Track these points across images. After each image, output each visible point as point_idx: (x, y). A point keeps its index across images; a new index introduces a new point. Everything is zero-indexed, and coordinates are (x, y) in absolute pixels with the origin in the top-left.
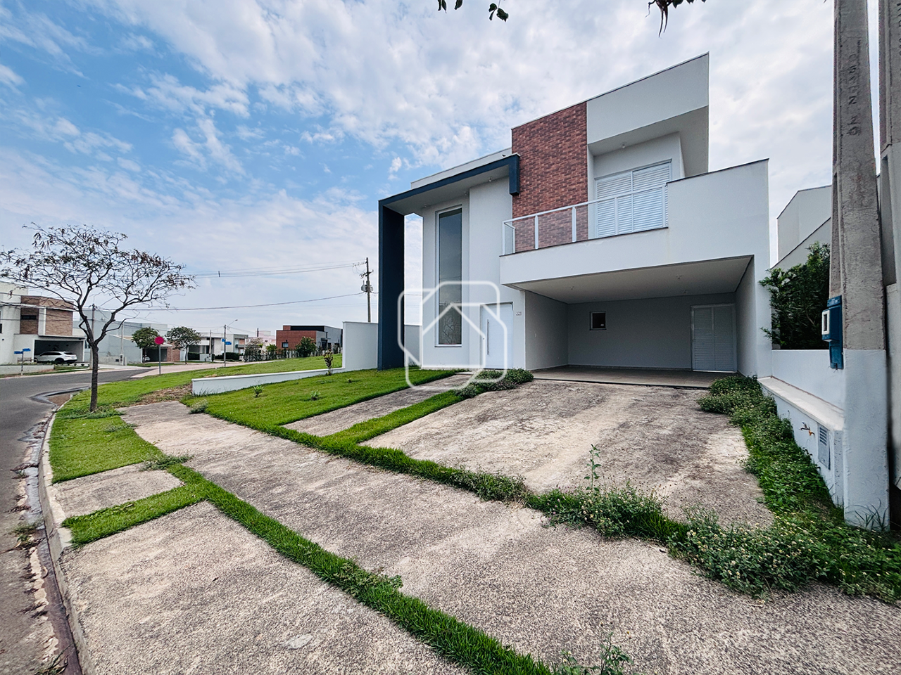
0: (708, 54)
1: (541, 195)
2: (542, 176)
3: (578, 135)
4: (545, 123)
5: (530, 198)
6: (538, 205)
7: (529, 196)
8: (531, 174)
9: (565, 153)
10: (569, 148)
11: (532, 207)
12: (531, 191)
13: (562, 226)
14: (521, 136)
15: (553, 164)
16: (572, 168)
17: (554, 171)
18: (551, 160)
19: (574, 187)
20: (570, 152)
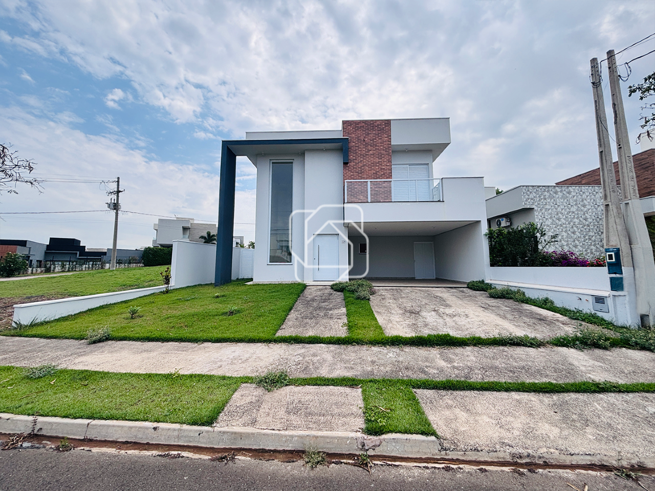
0: (449, 118)
1: (363, 168)
2: (364, 156)
3: (386, 137)
4: (366, 124)
5: (356, 168)
6: (361, 173)
7: (355, 166)
8: (356, 153)
9: (378, 146)
10: (381, 143)
11: (357, 174)
12: (356, 164)
13: (377, 189)
14: (349, 127)
15: (371, 150)
16: (383, 156)
17: (371, 155)
18: (369, 148)
19: (384, 167)
20: (381, 146)
